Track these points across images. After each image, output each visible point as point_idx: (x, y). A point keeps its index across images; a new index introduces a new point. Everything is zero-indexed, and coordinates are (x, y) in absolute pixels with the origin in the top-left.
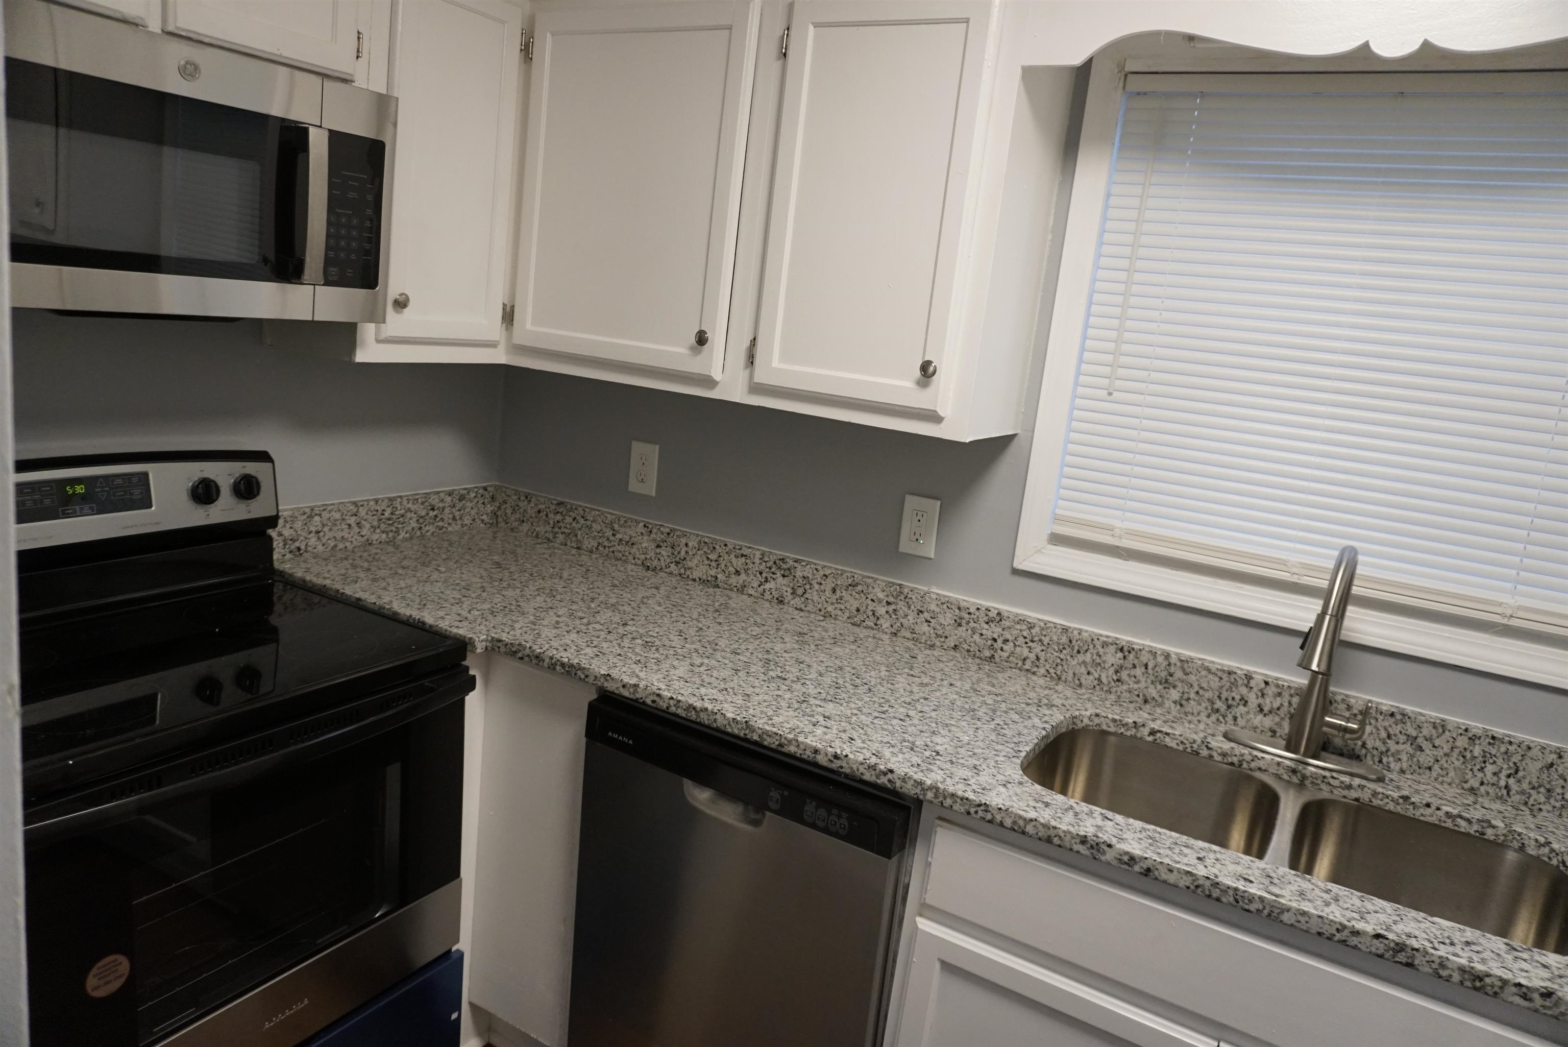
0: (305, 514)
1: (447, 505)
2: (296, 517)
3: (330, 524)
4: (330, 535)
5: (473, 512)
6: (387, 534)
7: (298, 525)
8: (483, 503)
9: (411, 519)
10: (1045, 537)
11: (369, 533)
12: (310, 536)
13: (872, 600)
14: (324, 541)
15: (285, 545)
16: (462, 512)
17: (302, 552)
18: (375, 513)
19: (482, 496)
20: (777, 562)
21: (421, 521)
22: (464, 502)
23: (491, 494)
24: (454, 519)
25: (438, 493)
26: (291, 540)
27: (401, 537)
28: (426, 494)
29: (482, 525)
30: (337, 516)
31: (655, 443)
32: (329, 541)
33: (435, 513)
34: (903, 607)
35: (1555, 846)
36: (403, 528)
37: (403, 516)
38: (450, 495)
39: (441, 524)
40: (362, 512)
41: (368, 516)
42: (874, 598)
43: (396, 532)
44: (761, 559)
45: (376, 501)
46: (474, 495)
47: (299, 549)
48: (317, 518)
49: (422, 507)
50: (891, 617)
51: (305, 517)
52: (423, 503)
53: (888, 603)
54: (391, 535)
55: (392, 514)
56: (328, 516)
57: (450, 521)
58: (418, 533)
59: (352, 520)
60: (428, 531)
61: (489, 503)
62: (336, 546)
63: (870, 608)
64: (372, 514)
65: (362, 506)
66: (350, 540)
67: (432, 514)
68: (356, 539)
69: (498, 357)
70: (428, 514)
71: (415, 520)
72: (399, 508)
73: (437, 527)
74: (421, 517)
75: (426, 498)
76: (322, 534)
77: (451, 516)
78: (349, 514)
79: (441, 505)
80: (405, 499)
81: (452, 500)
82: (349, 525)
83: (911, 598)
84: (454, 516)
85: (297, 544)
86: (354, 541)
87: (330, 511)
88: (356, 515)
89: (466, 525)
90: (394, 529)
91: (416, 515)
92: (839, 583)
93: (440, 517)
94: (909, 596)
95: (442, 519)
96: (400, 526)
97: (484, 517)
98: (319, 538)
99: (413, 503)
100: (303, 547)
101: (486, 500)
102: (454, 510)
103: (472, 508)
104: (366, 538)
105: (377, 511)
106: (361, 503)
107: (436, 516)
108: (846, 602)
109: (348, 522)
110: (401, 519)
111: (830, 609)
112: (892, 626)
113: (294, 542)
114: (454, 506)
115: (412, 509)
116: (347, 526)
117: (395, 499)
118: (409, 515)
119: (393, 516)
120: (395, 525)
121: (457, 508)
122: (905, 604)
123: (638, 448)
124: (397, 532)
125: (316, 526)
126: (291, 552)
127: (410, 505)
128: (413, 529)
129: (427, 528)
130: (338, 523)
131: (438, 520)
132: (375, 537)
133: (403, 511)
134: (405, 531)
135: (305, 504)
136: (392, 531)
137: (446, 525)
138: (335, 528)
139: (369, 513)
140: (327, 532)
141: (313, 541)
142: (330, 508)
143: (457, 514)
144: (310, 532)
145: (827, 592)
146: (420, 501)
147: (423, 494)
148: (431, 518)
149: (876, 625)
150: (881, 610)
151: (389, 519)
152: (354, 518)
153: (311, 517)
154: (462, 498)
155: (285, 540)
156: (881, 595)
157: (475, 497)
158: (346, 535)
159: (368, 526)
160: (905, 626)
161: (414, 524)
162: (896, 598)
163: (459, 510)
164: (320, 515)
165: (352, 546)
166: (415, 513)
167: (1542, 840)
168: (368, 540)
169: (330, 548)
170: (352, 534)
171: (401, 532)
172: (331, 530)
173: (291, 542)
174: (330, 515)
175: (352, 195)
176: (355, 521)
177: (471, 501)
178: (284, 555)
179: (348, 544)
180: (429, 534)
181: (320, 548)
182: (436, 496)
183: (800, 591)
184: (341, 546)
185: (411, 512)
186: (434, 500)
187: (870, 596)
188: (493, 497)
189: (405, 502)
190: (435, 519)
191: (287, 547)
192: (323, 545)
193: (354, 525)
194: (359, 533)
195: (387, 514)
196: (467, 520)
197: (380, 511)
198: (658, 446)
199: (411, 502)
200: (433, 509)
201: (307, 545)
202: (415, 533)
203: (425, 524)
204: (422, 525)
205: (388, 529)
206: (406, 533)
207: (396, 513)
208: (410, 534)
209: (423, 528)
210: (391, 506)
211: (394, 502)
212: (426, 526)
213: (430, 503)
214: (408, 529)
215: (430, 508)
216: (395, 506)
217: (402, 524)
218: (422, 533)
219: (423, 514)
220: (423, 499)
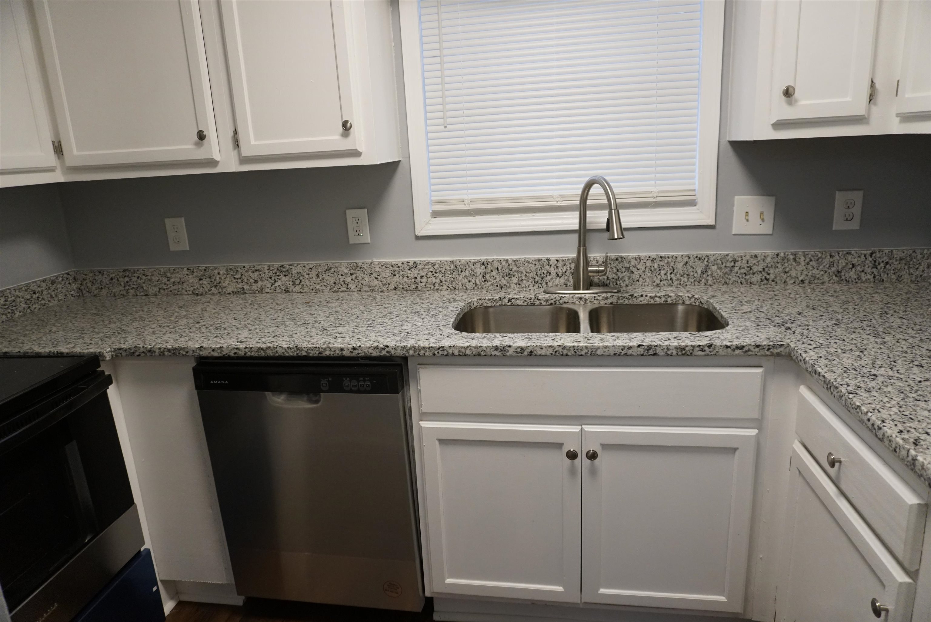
1: (43, 288)
5: (64, 291)
6: (6, 315)
8: (69, 284)
9: (20, 302)
10: (429, 215)
13: (342, 275)
16: (56, 291)
19: (67, 279)
20: (279, 268)
21: (28, 302)
22: (55, 285)
23: (73, 276)
24: (51, 297)
25: (35, 282)
27: (17, 316)
29: (72, 298)
31: (181, 217)
33: (37, 295)
34: (360, 274)
35: (696, 296)
36: (17, 309)
37: (14, 301)
38: (44, 282)
39: (43, 302)
42: (343, 273)
43: (12, 313)
44: (268, 269)
46: (61, 279)
49: (26, 293)
50: (355, 282)
52: (26, 290)
53: (351, 274)
54: (9, 315)
55: (6, 301)
57: (50, 299)
58: (29, 311)
60: (35, 308)
61: (73, 282)
63: (341, 280)
67: (35, 296)
69: (58, 177)
70: (32, 297)
71: (24, 302)
72: (10, 296)
73: (41, 304)
74: (28, 300)
75: (27, 286)
77: (49, 296)
79: (40, 289)
80: (12, 290)
81: (47, 285)
83: (364, 268)
84: (51, 295)
89: (61, 300)
90: (10, 311)
92: (320, 271)
93: (41, 297)
94: (362, 267)
95: (43, 298)
96: (14, 308)
97: (73, 292)
99: (19, 291)
101: (71, 281)
102: (50, 291)
103: (62, 288)
107: (38, 297)
108: (326, 280)
110: (13, 304)
111: (318, 287)
112: (357, 287)
114: (49, 289)
115: (20, 295)
117: (5, 291)
118: (18, 300)
119: (7, 303)
120: (10, 308)
121: (52, 290)
122: (361, 272)
123: (169, 222)
124: (13, 312)
127: (17, 293)
128: (24, 308)
129: (34, 306)
131: (40, 299)
133: (13, 298)
134: (18, 311)
136: (9, 312)
137: (47, 302)
143: (53, 293)
145: (314, 278)
146: (23, 289)
147: (25, 284)
148: (35, 299)
149: (347, 288)
150: (348, 279)
151: (4, 305)
154: (53, 283)
156: (346, 271)
157: (62, 280)
160: (364, 284)
161: (23, 305)
162: (355, 270)
163: (54, 291)
166: (23, 298)
167: (690, 296)
171: (16, 312)
177: (61, 283)
180: (36, 310)
182: (34, 284)
183: (297, 282)
185: (20, 297)
186: (35, 288)
187: (340, 273)
188: (75, 278)
189: (13, 292)
190: (38, 300)
196: (61, 297)
198: (183, 219)
199: (17, 291)
200: (35, 293)
202: (27, 311)
203: (31, 304)
204: (30, 305)
205: (6, 312)
206: (20, 312)
207: (9, 300)
208: (23, 312)
209: (31, 307)
210: (4, 296)
211: (5, 293)
212: (33, 305)
213: (31, 289)
214: (20, 309)
215: (32, 293)
216: (7, 295)
217: (15, 306)
218: (31, 310)
219: (29, 298)
220: (26, 288)
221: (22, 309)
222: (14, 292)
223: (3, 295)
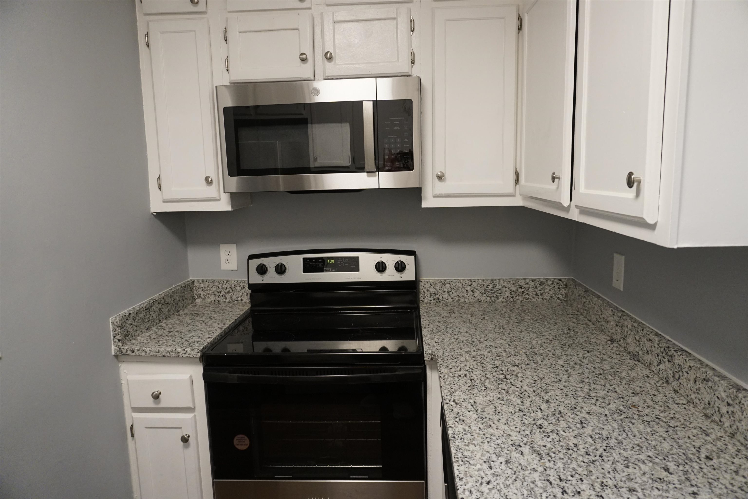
0: (441, 282)
1: (530, 286)
2: (437, 283)
3: (455, 289)
4: (456, 294)
5: (551, 293)
6: (491, 298)
7: (438, 287)
8: (559, 288)
9: (506, 291)
11: (479, 296)
12: (444, 293)
13: (718, 398)
14: (452, 297)
15: (431, 296)
16: (543, 291)
17: (440, 300)
18: (483, 286)
19: (558, 284)
20: (666, 348)
21: (513, 293)
22: (543, 286)
23: (565, 283)
24: (537, 294)
25: (525, 279)
26: (434, 294)
27: (500, 300)
28: (517, 279)
29: (558, 301)
30: (460, 285)
31: (622, 255)
32: (455, 297)
33: (523, 290)
34: (738, 411)
36: (501, 296)
37: (500, 289)
38: (533, 281)
39: (527, 296)
40: (475, 285)
41: (478, 287)
42: (719, 396)
43: (496, 297)
45: (483, 280)
46: (551, 282)
47: (438, 299)
48: (448, 285)
49: (513, 286)
50: (730, 418)
51: (441, 284)
52: (513, 284)
53: (729, 404)
54: (493, 298)
55: (493, 287)
56: (454, 284)
57: (534, 296)
58: (511, 300)
59: (468, 288)
60: (518, 299)
61: (563, 288)
62: (459, 300)
63: (717, 404)
64: (480, 286)
65: (474, 281)
66: (467, 298)
67: (520, 290)
68: (471, 298)
70: (517, 290)
71: (509, 292)
72: (498, 285)
73: (524, 298)
74: (513, 291)
75: (516, 281)
76: (451, 293)
77: (535, 293)
78: (466, 285)
79: (527, 286)
80: (501, 280)
81: (535, 284)
82: (467, 291)
83: (743, 404)
84: (536, 293)
85: (437, 296)
86: (470, 299)
87: (455, 282)
88: (471, 286)
89: (546, 299)
90: (495, 296)
91: (509, 290)
92: (698, 376)
93: (526, 292)
94: (743, 402)
95: (528, 294)
96: (498, 294)
97: (560, 296)
98: (449, 295)
99: (507, 283)
100: (441, 298)
101: (561, 287)
102: (536, 290)
103: (550, 290)
104: (477, 298)
105: (484, 285)
106: (474, 280)
107: (523, 292)
108: (702, 394)
109: (466, 289)
110: (499, 291)
111: (693, 396)
112: (731, 427)
113: (436, 295)
114: (536, 288)
116: (465, 291)
117: (495, 280)
118: (504, 289)
119: (494, 289)
120: (496, 293)
121: (539, 289)
122: (740, 408)
123: (616, 256)
124: (497, 297)
125: (448, 289)
126: (434, 300)
127: (505, 284)
128: (508, 297)
129: (517, 298)
130: (460, 289)
131: (525, 294)
132: (483, 298)
133: (500, 287)
134: (502, 297)
135: (442, 278)
136: (493, 296)
137: (531, 298)
138: (458, 291)
139: (479, 285)
140: (454, 293)
141: (446, 296)
142: (455, 281)
143: (539, 292)
144: (445, 292)
145: (691, 382)
146: (512, 282)
147: (516, 279)
148: (520, 292)
149: (720, 421)
150: (724, 409)
151: (491, 290)
152: (470, 287)
153: (444, 284)
154: (542, 283)
155: (431, 294)
156: (723, 395)
157: (552, 284)
158: (465, 295)
159: (478, 292)
160: (740, 430)
161: (508, 294)
162: (733, 401)
163: (540, 290)
164: (450, 284)
165: (469, 301)
166: (509, 289)
168: (478, 300)
169: (456, 300)
170: (468, 295)
171: (500, 298)
172: (456, 291)
173: (434, 295)
174: (456, 284)
175: (396, 128)
176: (470, 289)
177: (549, 286)
178: (430, 301)
179: (466, 300)
180: (518, 301)
181: (450, 299)
182: (523, 281)
183: (677, 376)
184: (462, 300)
185: (506, 288)
186: (523, 284)
187: (717, 395)
188: (566, 285)
190: (523, 294)
191: (432, 297)
192: (452, 299)
193: (469, 291)
194: (473, 295)
195: (490, 287)
196: (546, 297)
197: (485, 285)
198: (623, 257)
199: (505, 283)
200: (521, 288)
201: (443, 297)
202: (509, 299)
203: (515, 295)
204: (514, 296)
205: (491, 295)
206: (503, 299)
207: (496, 287)
208: (506, 300)
209: (515, 297)
210: (493, 284)
211: (494, 282)
212: (516, 296)
213: (518, 284)
214: (504, 297)
215: (519, 287)
216: (495, 284)
217: (500, 293)
218: (514, 300)
219: (514, 290)
220: (514, 282)
221: (506, 297)
222: (503, 283)
223: (493, 283)
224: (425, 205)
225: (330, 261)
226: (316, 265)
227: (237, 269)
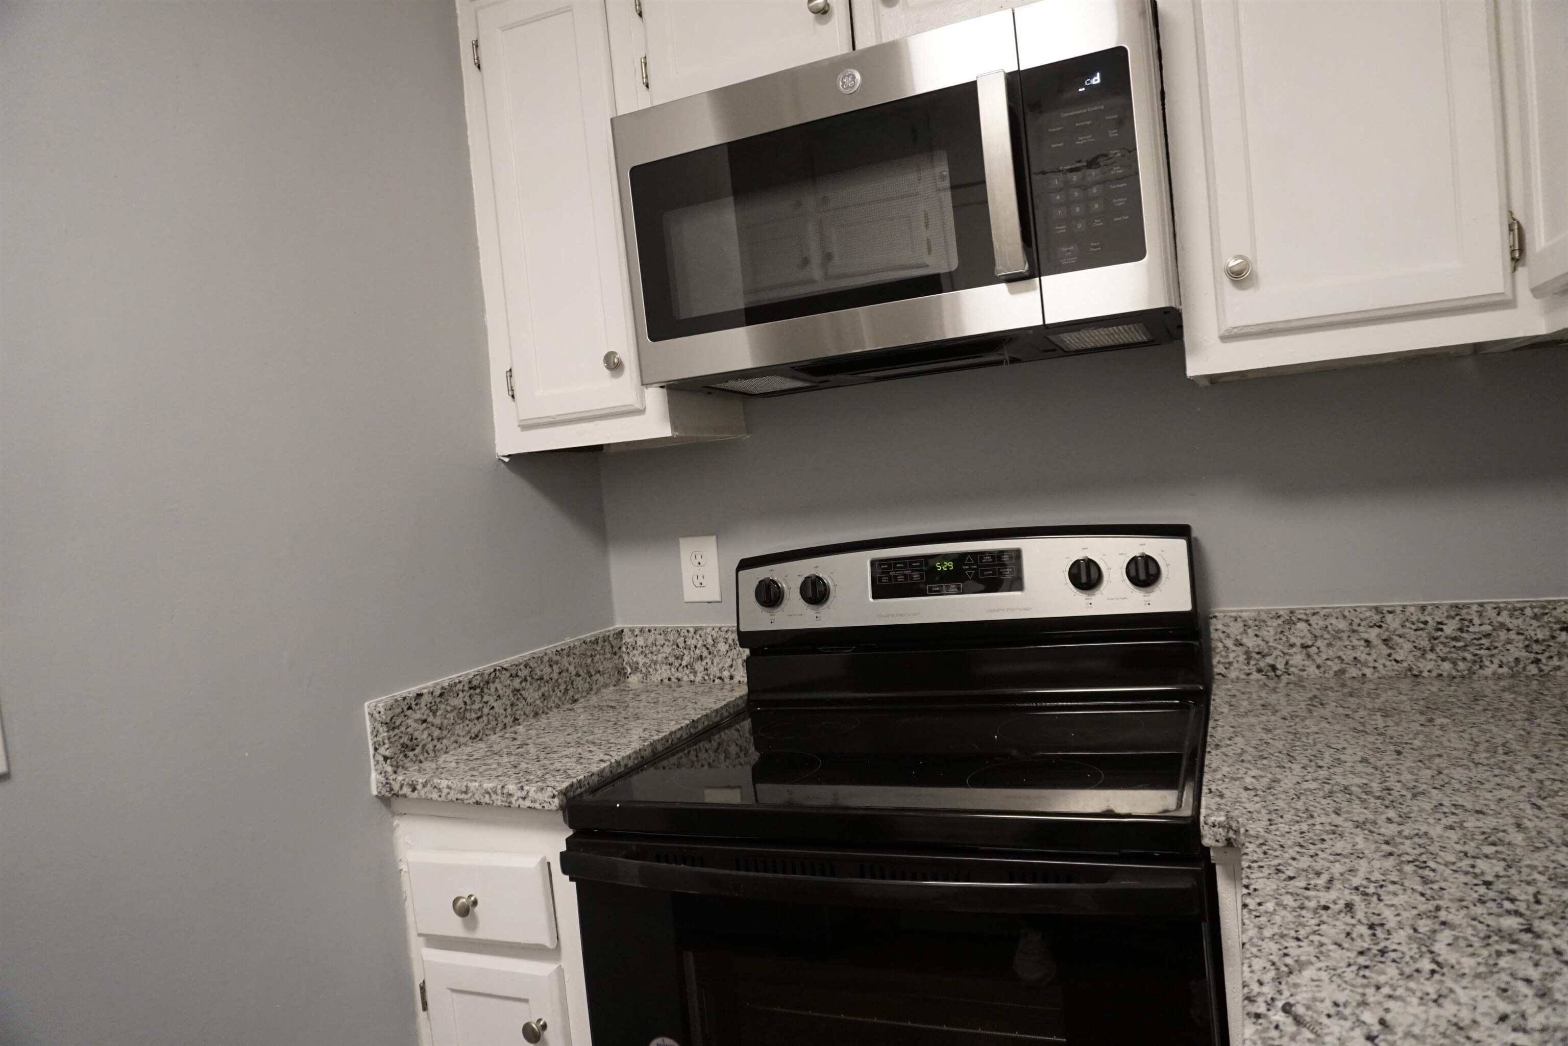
0: (1279, 617)
2: (1264, 621)
3: (1327, 636)
4: (1331, 653)
6: (1454, 663)
7: (1269, 633)
9: (1509, 642)
11: (1411, 658)
12: (1292, 651)
14: (1319, 661)
15: (1249, 659)
17: (1279, 673)
18: (1422, 626)
21: (1536, 648)
26: (1258, 653)
27: (1488, 672)
28: (1549, 602)
30: (1342, 625)
32: (1329, 663)
36: (1492, 656)
37: (1487, 636)
40: (1393, 622)
41: (1407, 631)
43: (1475, 662)
45: (1423, 608)
47: (1273, 668)
48: (1301, 625)
49: (1535, 623)
51: (1280, 621)
52: (1536, 617)
54: (1462, 666)
55: (1461, 630)
56: (1322, 623)
58: (1533, 669)
59: (1373, 634)
62: (1342, 672)
64: (1414, 627)
65: (1390, 612)
66: (1371, 664)
68: (1384, 666)
69: (1526, 322)
71: (1521, 645)
72: (1477, 621)
74: (1537, 641)
75: (1544, 607)
76: (1313, 650)
78: (1363, 623)
80: (1489, 608)
82: (1367, 641)
85: (1269, 660)
86: (1380, 667)
87: (1326, 617)
88: (1380, 627)
90: (1469, 657)
91: (1522, 637)
96: (1482, 652)
98: (1309, 656)
99: (1511, 616)
100: (1280, 666)
104: (1405, 664)
105: (1426, 623)
106: (1389, 609)
109: (1365, 636)
110: (1483, 641)
113: (1264, 656)
115: (1511, 626)
116: (1362, 643)
117: (1467, 606)
118: (1503, 635)
119: (1465, 635)
120: (1472, 649)
124: (1478, 661)
125: (1302, 638)
126: (1259, 671)
127: (1504, 618)
128: (1517, 660)
130: (1345, 635)
132: (1426, 665)
133: (1487, 628)
134: (1496, 661)
135: (1283, 608)
136: (1464, 659)
138: (1338, 644)
139: (1408, 625)
140: (1322, 649)
141: (1298, 659)
142: (1323, 612)
144: (1292, 646)
146: (1528, 612)
151: (1455, 639)
152: (1376, 630)
153: (1290, 622)
155: (1248, 653)
158: (1363, 657)
159: (1408, 646)
161: (1516, 651)
164: (1307, 621)
165: (1377, 675)
166: (1518, 634)
168: (1410, 669)
169: (1332, 673)
170: (1374, 656)
171: (1487, 663)
172: (1330, 645)
173: (1258, 657)
174: (1327, 622)
175: (1081, 141)
176: (1378, 635)
178: (1248, 674)
179: (1368, 672)
181: (1312, 670)
184: (1353, 672)
185: (1509, 630)
189: (1491, 613)
191: (1253, 662)
192: (1319, 667)
193: (1376, 642)
194: (1390, 655)
195: (1450, 628)
197: (1432, 624)
199: (1505, 613)
201: (1287, 663)
202: (1524, 669)
203: (1547, 654)
204: (1539, 656)
205: (1454, 656)
206: (1501, 666)
207: (1471, 629)
208: (1511, 668)
209: (1544, 661)
210: (1458, 618)
211: (1464, 611)
212: (1551, 657)
213: (1555, 617)
214: (1504, 660)
215: (1558, 626)
216: (1468, 617)
217: (1488, 649)
218: (1541, 670)
219: (1540, 636)
220: (1536, 610)
221: (1511, 659)
222: (1494, 615)
223: (1457, 615)
224: (1195, 367)
225: (942, 564)
226: (906, 576)
227: (719, 599)
